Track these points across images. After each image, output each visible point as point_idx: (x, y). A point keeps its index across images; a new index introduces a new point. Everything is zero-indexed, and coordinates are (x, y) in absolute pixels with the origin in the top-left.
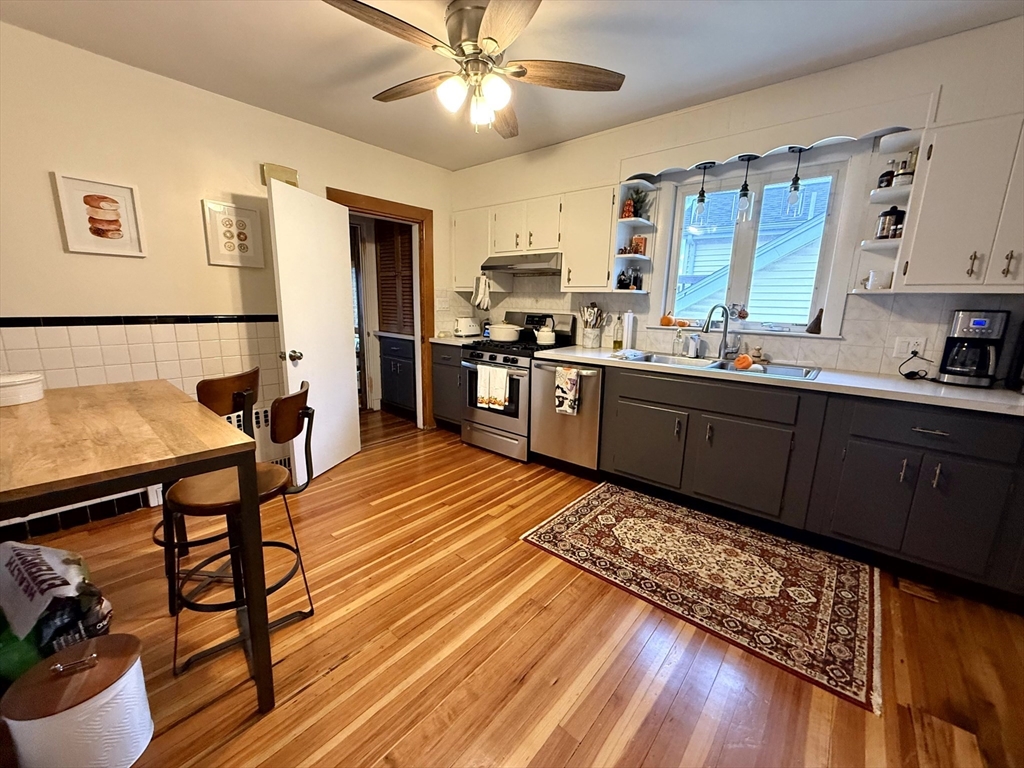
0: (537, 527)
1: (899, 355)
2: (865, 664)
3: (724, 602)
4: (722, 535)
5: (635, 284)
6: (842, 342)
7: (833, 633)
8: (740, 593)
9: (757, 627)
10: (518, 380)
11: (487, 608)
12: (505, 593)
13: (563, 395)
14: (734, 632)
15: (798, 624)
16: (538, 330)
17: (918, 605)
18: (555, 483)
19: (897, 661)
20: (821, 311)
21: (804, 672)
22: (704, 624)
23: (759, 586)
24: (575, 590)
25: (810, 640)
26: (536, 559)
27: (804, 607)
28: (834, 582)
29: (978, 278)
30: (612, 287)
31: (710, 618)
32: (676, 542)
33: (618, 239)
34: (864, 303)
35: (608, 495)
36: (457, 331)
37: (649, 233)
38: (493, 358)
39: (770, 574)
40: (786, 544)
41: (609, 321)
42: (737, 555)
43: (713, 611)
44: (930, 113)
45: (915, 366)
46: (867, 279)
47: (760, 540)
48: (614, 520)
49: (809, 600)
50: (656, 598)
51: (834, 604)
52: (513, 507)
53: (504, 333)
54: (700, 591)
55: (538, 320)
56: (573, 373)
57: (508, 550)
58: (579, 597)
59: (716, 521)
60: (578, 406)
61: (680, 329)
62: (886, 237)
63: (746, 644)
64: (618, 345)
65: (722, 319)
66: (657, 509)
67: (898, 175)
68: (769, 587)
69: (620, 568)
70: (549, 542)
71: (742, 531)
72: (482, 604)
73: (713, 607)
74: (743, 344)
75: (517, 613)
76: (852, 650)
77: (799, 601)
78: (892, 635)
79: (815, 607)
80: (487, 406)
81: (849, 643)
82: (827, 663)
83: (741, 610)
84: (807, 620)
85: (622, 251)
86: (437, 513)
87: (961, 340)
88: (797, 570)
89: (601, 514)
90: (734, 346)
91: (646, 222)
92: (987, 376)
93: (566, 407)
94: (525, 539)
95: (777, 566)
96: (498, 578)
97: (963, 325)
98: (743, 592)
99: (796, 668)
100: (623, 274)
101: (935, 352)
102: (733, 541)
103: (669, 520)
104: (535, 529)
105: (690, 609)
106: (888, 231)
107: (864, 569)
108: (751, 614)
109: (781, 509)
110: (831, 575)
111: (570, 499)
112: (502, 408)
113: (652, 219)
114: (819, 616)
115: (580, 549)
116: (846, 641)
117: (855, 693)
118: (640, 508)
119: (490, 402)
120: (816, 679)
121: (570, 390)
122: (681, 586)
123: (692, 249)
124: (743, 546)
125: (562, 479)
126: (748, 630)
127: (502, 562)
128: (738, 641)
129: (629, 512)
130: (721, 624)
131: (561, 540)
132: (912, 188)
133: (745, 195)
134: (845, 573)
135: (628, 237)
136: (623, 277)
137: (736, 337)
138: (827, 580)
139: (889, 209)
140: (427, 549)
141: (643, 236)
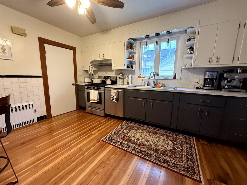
0: (106, 136)
1: (194, 83)
2: (197, 167)
3: (159, 153)
4: (157, 132)
5: (131, 67)
6: (181, 81)
7: (188, 158)
8: (163, 149)
9: (168, 160)
10: (101, 94)
11: (87, 167)
12: (94, 160)
13: (113, 97)
14: (162, 163)
15: (178, 157)
16: (107, 80)
17: (205, 146)
18: (112, 122)
19: (204, 164)
20: (176, 73)
21: (182, 173)
22: (154, 161)
23: (167, 146)
24: (117, 156)
25: (182, 162)
26: (105, 147)
27: (179, 151)
28: (185, 142)
29: (211, 63)
30: (125, 68)
31: (155, 159)
32: (145, 136)
33: (127, 55)
34: (185, 71)
35: (127, 124)
36: (84, 81)
37: (134, 54)
38: (94, 88)
39: (170, 142)
40: (172, 133)
41: (125, 77)
42: (161, 138)
43: (156, 156)
44: (198, 23)
45: (198, 86)
46: (186, 65)
47: (166, 133)
48: (128, 131)
49: (180, 149)
50: (140, 155)
51: (186, 149)
52: (99, 130)
53: (97, 81)
54: (152, 150)
55: (107, 78)
56: (116, 91)
57: (97, 145)
58: (118, 158)
59: (155, 129)
60: (118, 100)
61: (143, 79)
62: (190, 54)
63: (166, 166)
64: (128, 83)
65: (153, 76)
66: (140, 127)
67: (192, 39)
68: (170, 147)
69: (130, 146)
70: (109, 140)
71: (161, 131)
72: (86, 166)
73: (156, 155)
74: (158, 82)
75: (98, 167)
76: (193, 163)
77: (178, 149)
78: (201, 156)
79: (182, 151)
80: (92, 102)
81: (192, 160)
82: (188, 168)
83: (164, 155)
84: (180, 155)
85: (128, 58)
86: (75, 135)
87: (208, 79)
88: (176, 140)
89: (125, 130)
90: (156, 83)
91: (133, 51)
92: (214, 87)
93: (114, 101)
94: (102, 140)
95: (171, 140)
96: (92, 155)
97: (208, 75)
98: (164, 149)
99: (180, 172)
100: (128, 64)
101: (202, 82)
102: (159, 134)
103: (143, 130)
104: (105, 137)
105: (150, 157)
106: (190, 52)
107: (191, 138)
108: (166, 156)
109: (171, 124)
110: (184, 140)
111: (116, 126)
112: (97, 102)
113: (135, 50)
114: (183, 154)
115: (118, 141)
116: (191, 160)
117: (196, 178)
118: (135, 127)
119: (93, 100)
120: (186, 175)
121: (115, 96)
122: (147, 149)
123: (145, 62)
124: (162, 135)
125: (114, 121)
126: (166, 161)
127: (94, 149)
128: (164, 166)
129: (132, 129)
130: (159, 160)
131: (113, 139)
132: (195, 42)
133: (157, 44)
134: (187, 139)
135: (129, 55)
136: (128, 65)
137: (157, 80)
138: (183, 142)
139: (190, 47)
140: (70, 147)
141: (133, 55)
